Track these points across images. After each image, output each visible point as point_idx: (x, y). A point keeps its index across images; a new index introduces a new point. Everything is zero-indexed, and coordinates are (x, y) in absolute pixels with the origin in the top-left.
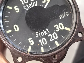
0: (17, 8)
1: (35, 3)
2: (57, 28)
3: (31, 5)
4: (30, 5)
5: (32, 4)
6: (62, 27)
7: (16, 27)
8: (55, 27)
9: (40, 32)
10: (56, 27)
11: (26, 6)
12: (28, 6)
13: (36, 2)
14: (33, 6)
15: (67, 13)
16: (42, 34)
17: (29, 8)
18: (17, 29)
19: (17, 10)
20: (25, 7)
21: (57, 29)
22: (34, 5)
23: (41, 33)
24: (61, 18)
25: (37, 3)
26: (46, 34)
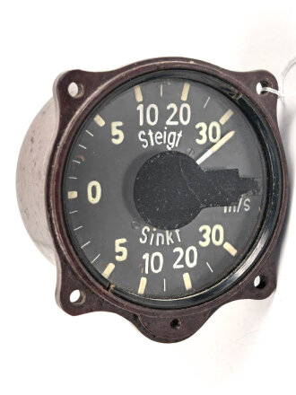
0: (118, 128)
1: (174, 133)
2: (206, 236)
3: (161, 137)
4: (159, 135)
5: (165, 133)
6: (217, 239)
7: (94, 189)
8: (201, 229)
9: (155, 229)
10: (204, 231)
11: (147, 132)
12: (154, 136)
13: (178, 132)
14: (165, 142)
15: (247, 203)
16: (160, 238)
17: (153, 144)
18: (94, 196)
19: (117, 137)
20: (142, 136)
21: (204, 240)
22: (171, 141)
23: (159, 235)
24: (225, 211)
25: (180, 135)
26: (168, 243)
